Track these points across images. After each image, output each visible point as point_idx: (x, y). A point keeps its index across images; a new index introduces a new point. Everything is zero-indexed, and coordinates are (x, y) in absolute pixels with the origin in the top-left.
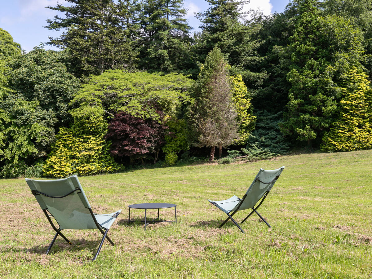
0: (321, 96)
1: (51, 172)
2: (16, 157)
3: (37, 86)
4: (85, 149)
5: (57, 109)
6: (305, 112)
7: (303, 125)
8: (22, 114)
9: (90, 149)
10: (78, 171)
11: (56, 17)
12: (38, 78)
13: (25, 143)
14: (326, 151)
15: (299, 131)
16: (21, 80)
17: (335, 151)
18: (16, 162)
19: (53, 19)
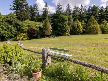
0: (63, 28)
1: (17, 40)
2: (9, 37)
3: (13, 22)
4: (24, 35)
5: (17, 27)
6: (61, 30)
7: (60, 32)
8: (10, 28)
9: (25, 35)
10: (23, 39)
11: (12, 8)
12: (13, 21)
13: (11, 34)
14: (63, 36)
15: (60, 33)
16: (9, 21)
17: (64, 36)
18: (9, 38)
19: (11, 8)
